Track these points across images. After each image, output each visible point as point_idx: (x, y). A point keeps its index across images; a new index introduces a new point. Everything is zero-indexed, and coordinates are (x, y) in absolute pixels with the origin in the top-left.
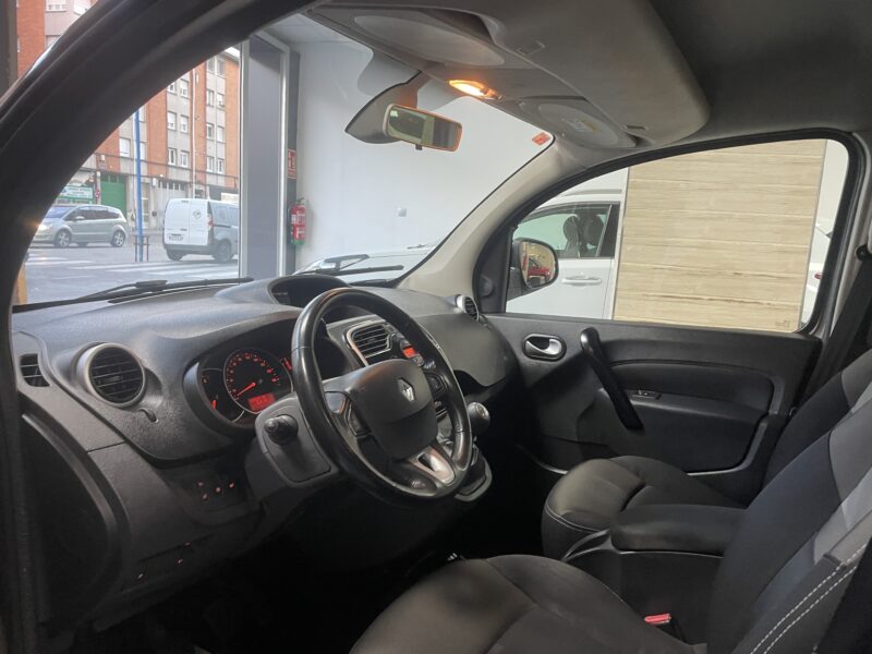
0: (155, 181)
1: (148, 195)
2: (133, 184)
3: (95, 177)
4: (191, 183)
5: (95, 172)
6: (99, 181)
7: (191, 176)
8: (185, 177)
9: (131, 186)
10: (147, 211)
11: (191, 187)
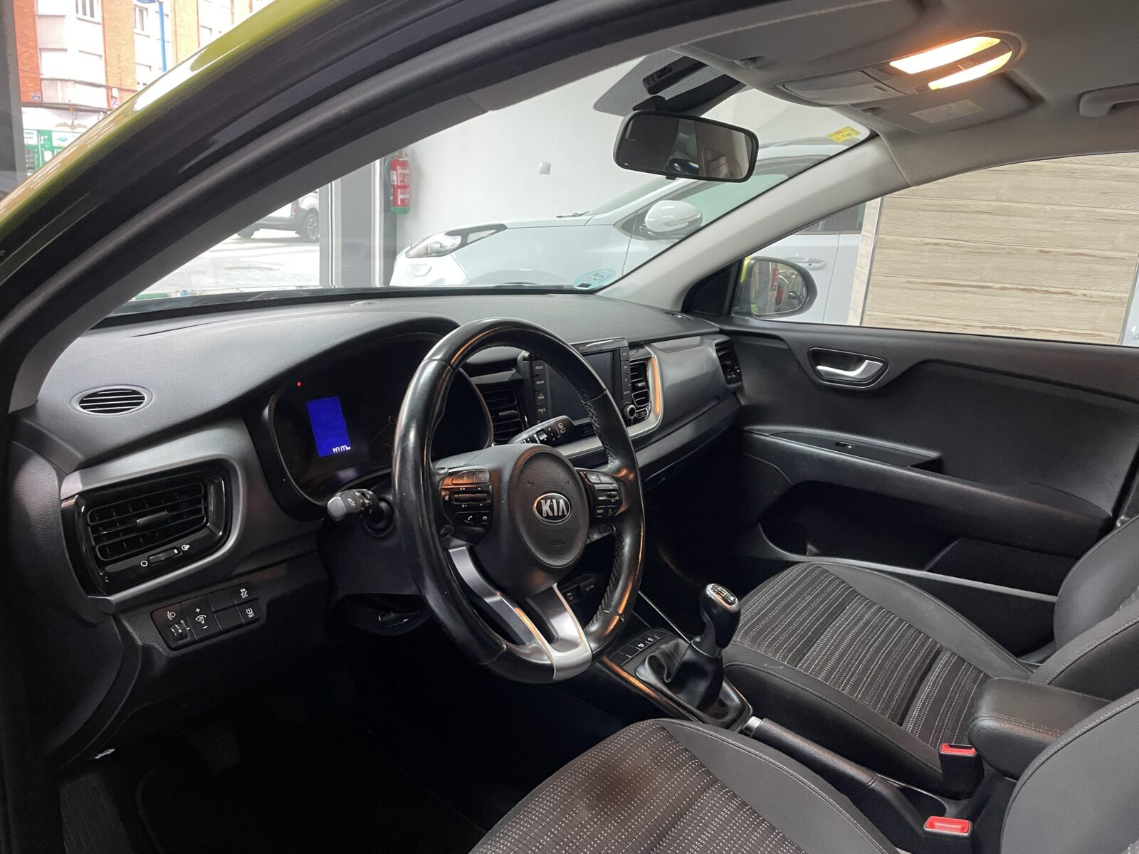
5: (105, 112)
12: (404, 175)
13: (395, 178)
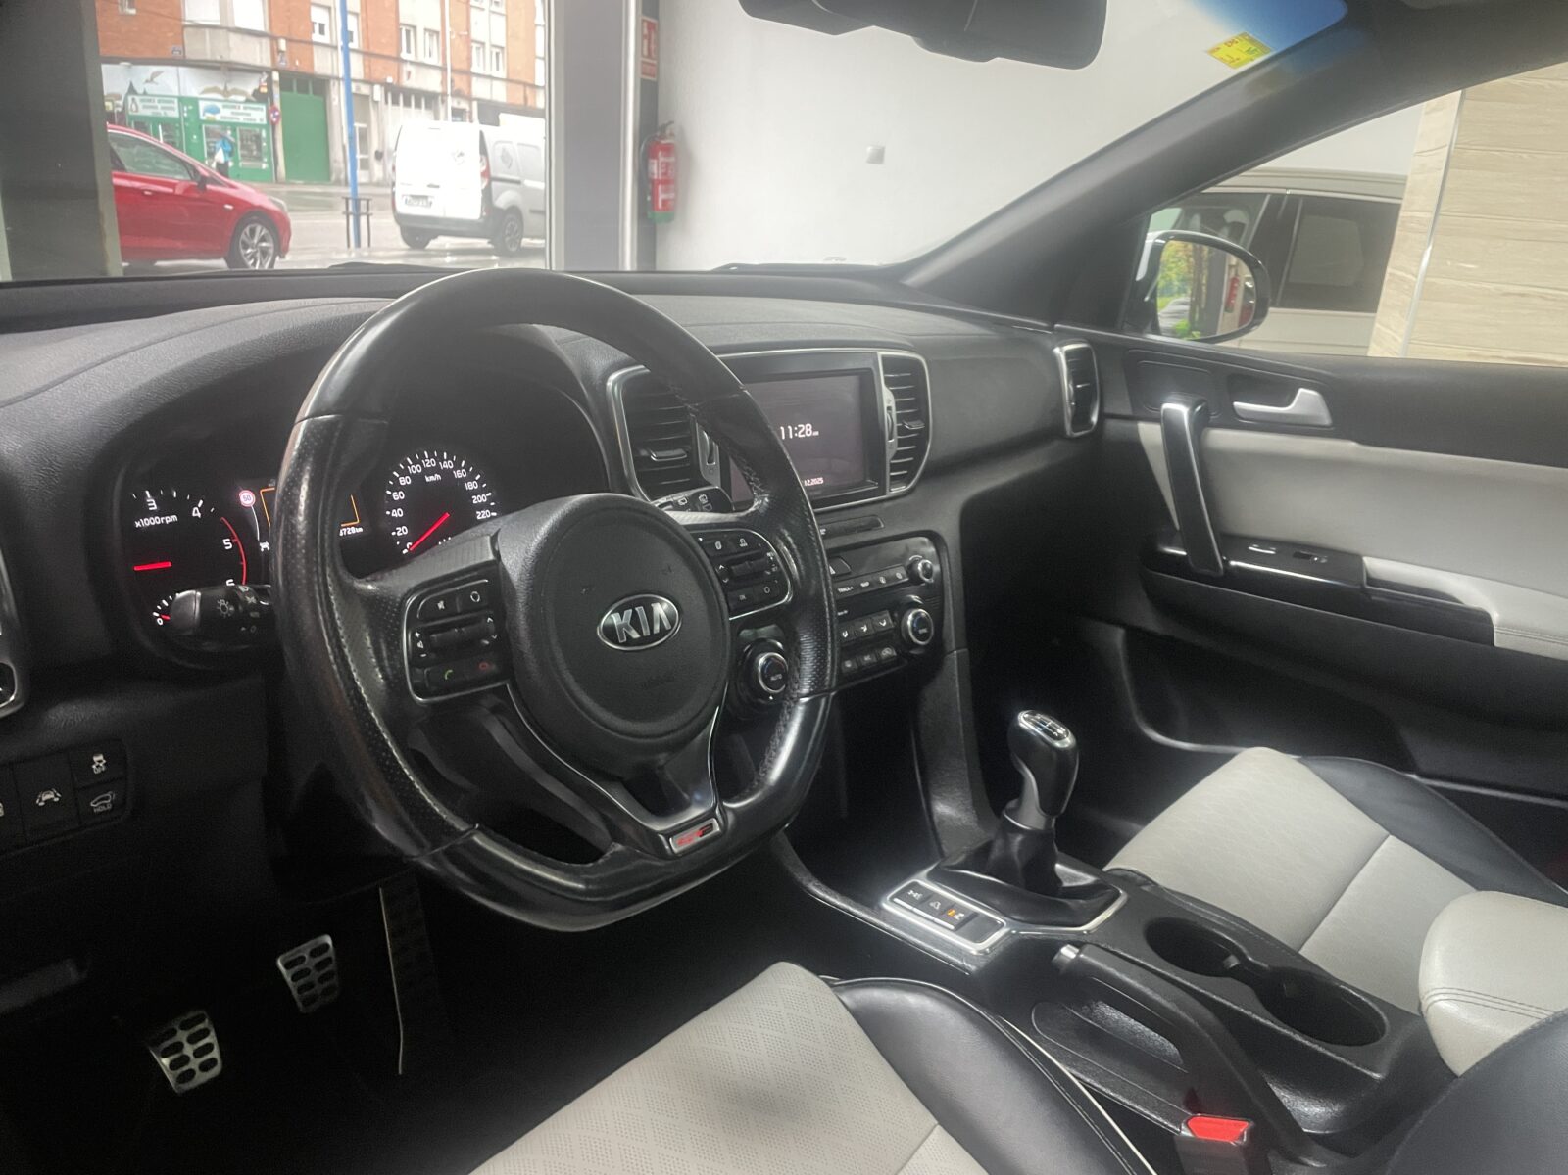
0: (378, 93)
1: (366, 119)
2: (337, 97)
3: (270, 81)
4: (444, 94)
5: (269, 73)
6: (277, 91)
7: (443, 83)
8: (431, 82)
9: (335, 103)
10: (364, 150)
11: (443, 101)
12: (668, 164)
13: (655, 169)
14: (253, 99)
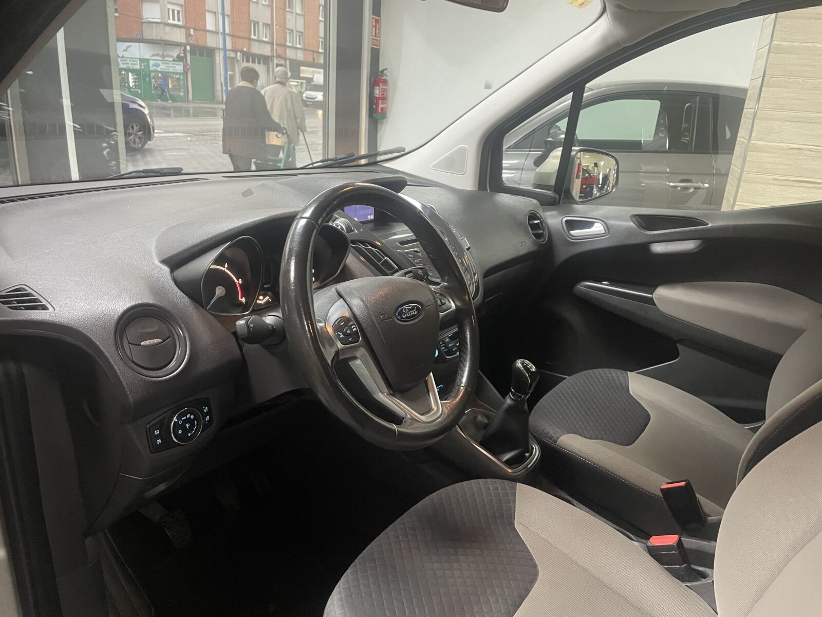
0: (239, 55)
1: (233, 70)
2: (219, 58)
3: (185, 50)
4: (272, 56)
6: (188, 55)
7: (272, 51)
8: (266, 51)
9: (218, 60)
11: (272, 61)
12: (384, 90)
13: (377, 92)
14: (176, 59)
